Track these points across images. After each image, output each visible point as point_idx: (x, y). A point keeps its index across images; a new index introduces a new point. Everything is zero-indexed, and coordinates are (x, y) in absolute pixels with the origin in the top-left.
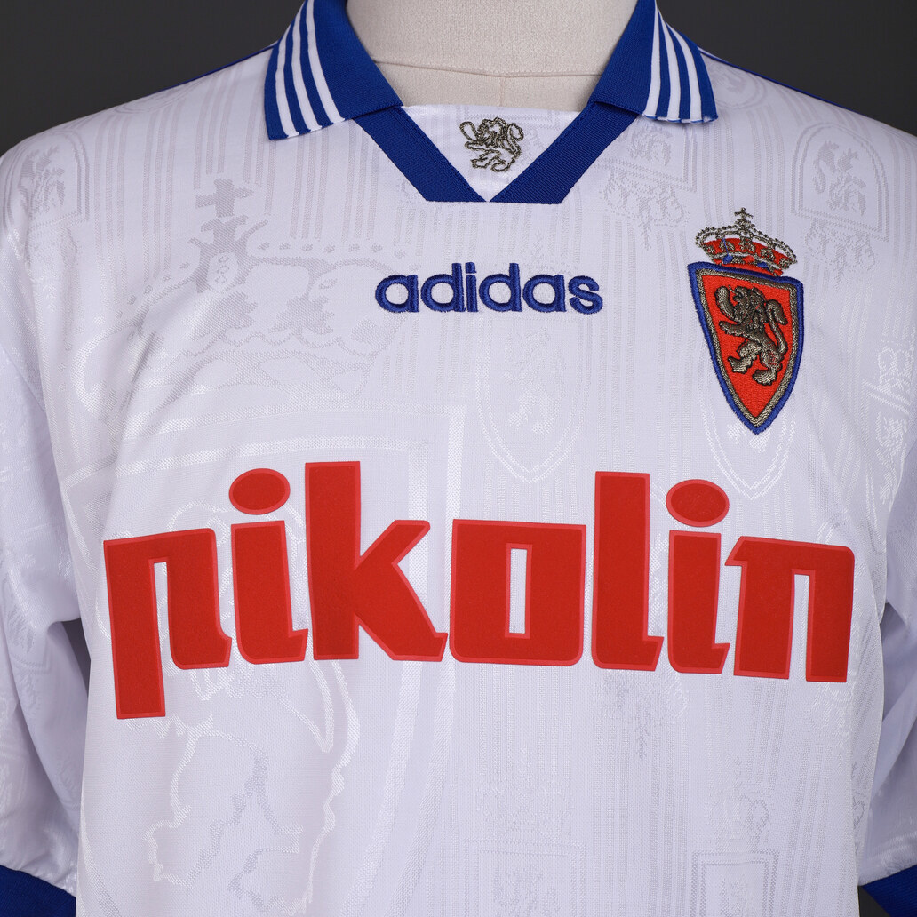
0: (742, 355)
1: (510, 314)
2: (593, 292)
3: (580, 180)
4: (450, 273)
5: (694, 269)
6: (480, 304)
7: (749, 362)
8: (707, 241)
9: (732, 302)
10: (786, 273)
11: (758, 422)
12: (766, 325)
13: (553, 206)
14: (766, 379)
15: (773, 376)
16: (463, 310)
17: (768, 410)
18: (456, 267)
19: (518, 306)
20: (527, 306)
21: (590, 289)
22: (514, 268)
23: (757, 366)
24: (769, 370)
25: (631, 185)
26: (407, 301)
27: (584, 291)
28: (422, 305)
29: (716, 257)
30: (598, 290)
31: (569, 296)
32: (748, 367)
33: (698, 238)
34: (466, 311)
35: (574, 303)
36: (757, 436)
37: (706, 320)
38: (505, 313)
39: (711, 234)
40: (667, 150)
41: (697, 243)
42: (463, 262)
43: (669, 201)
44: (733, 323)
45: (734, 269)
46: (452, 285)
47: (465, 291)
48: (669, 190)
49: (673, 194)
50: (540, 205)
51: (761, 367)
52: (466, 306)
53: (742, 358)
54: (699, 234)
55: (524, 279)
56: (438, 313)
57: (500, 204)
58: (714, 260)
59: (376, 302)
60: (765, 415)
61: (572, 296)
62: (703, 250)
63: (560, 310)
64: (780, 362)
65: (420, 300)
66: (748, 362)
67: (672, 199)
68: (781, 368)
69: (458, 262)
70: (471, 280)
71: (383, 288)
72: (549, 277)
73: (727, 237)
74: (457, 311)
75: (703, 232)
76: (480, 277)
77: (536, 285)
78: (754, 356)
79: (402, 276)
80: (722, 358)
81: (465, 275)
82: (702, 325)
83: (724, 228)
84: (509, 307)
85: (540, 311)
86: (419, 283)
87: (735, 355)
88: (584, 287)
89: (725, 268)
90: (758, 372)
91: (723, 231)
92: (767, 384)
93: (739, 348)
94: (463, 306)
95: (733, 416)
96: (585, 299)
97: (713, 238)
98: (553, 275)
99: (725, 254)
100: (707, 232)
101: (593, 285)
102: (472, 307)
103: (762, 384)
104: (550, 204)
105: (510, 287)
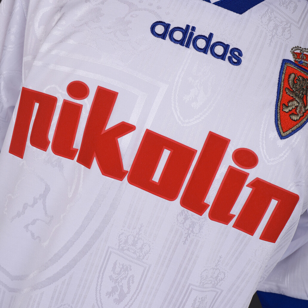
0: (289, 105)
1: (202, 54)
2: (239, 57)
3: (254, 7)
4: (184, 28)
5: (285, 61)
6: (191, 45)
7: (291, 109)
8: (296, 52)
9: (295, 81)
11: (283, 134)
12: (305, 96)
13: (238, 14)
14: (295, 118)
15: (298, 118)
16: (183, 45)
17: (290, 131)
18: (188, 26)
19: (206, 52)
20: (210, 53)
21: (239, 55)
22: (211, 35)
23: (293, 111)
24: (298, 115)
25: (274, 17)
26: (162, 34)
27: (236, 55)
28: (168, 37)
29: (296, 60)
30: (242, 56)
31: (229, 55)
32: (290, 111)
33: (292, 49)
34: (185, 46)
35: (230, 59)
36: (281, 140)
37: (281, 85)
38: (200, 53)
39: (299, 49)
40: (296, 7)
41: (291, 51)
42: (191, 25)
43: (287, 30)
44: (291, 90)
45: (302, 68)
46: (183, 33)
47: (187, 38)
48: (289, 25)
49: (290, 27)
50: (232, 12)
51: (295, 113)
52: (185, 44)
53: (289, 106)
54: (293, 48)
55: (213, 41)
56: (173, 43)
57: (216, 6)
58: (295, 61)
59: (150, 30)
60: (288, 133)
61: (230, 55)
62: (292, 55)
63: (223, 59)
64: (303, 113)
65: (168, 35)
66: (290, 108)
67: (289, 29)
68: (303, 116)
69: (189, 25)
70: (192, 34)
71: (155, 25)
72: (224, 44)
73: (305, 53)
74: (181, 45)
75: (296, 47)
76: (196, 34)
77: (217, 45)
78: (294, 107)
79: (164, 23)
80: (280, 103)
81: (190, 31)
82: (278, 87)
83: (305, 49)
84: (202, 51)
85: (214, 57)
86: (170, 28)
87: (286, 104)
88: (236, 53)
89: (298, 66)
90: (293, 114)
91: (304, 50)
92: (294, 120)
93: (289, 102)
94: (184, 44)
95: (275, 128)
96: (235, 58)
97: (298, 51)
98: (226, 43)
99: (300, 60)
100: (297, 48)
101: (240, 54)
102: (188, 46)
103: (292, 119)
104: (237, 13)
105: (206, 43)
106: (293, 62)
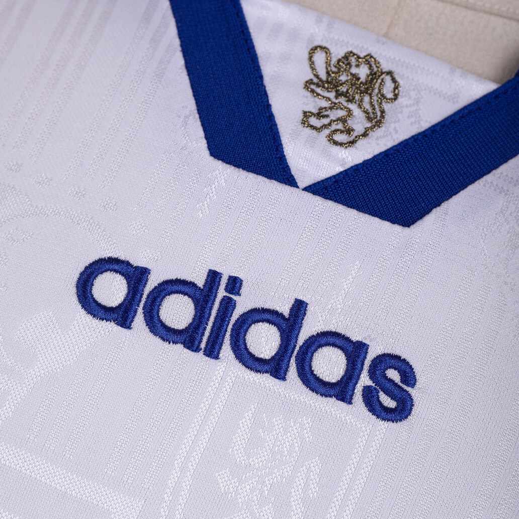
1: (266, 380)
2: (405, 387)
3: (455, 200)
4: (200, 282)
6: (226, 350)
13: (397, 228)
16: (197, 350)
18: (214, 276)
19: (282, 371)
20: (296, 374)
21: (402, 382)
22: (299, 307)
26: (120, 305)
27: (391, 381)
28: (139, 320)
30: (413, 385)
31: (365, 380)
34: (201, 352)
35: (371, 400)
38: (259, 375)
42: (226, 273)
46: (196, 302)
47: (212, 319)
50: (377, 220)
52: (203, 345)
55: (309, 329)
56: (157, 341)
57: (318, 201)
59: (74, 290)
61: (369, 383)
63: (343, 400)
65: (140, 310)
69: (219, 270)
70: (228, 305)
71: (92, 273)
72: (347, 339)
74: (188, 348)
76: (243, 304)
77: (321, 346)
79: (128, 264)
81: (222, 293)
84: (268, 368)
85: (313, 390)
86: (149, 283)
88: (393, 374)
94: (200, 342)
96: (387, 393)
98: (354, 338)
101: (409, 376)
102: (212, 352)
104: (393, 222)
105: (281, 336)
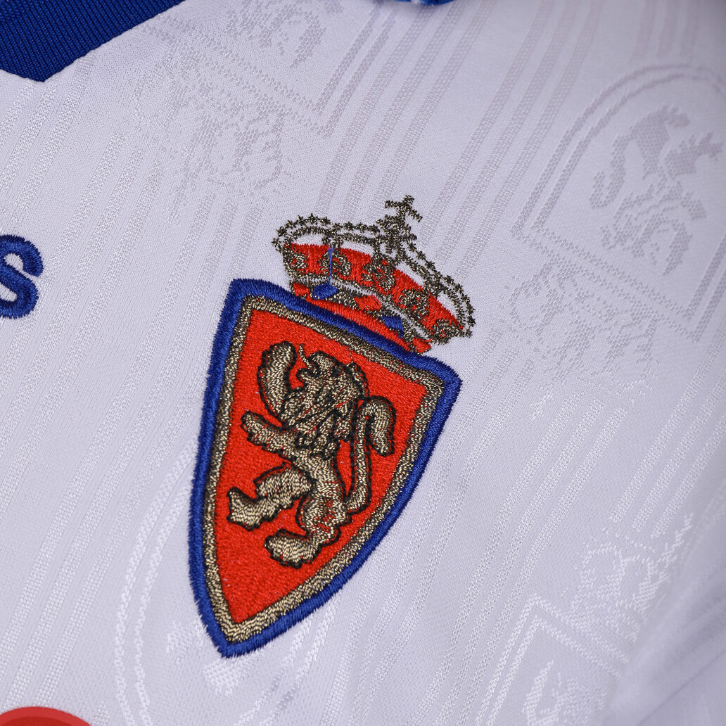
0: (263, 492)
2: (28, 275)
5: (241, 291)
7: (272, 509)
8: (301, 241)
9: (292, 377)
10: (438, 352)
12: (344, 447)
14: (290, 550)
15: (309, 553)
17: (270, 614)
23: (287, 521)
24: (306, 537)
25: (198, 86)
29: (302, 279)
30: (38, 274)
32: (265, 519)
33: (282, 232)
39: (316, 230)
41: (275, 242)
43: (261, 142)
44: (274, 421)
45: (328, 314)
48: (273, 118)
51: (292, 527)
53: (261, 498)
54: (290, 224)
58: (292, 284)
60: (257, 624)
62: (281, 259)
64: (338, 527)
66: (269, 508)
67: (272, 137)
73: (347, 245)
75: (302, 221)
78: (287, 501)
83: (349, 226)
87: (249, 490)
89: (310, 307)
90: (282, 533)
91: (343, 231)
92: (290, 564)
93: (263, 477)
96: (5, 282)
97: (316, 240)
99: (324, 279)
100: (307, 224)
103: (279, 559)
106: (282, 290)
